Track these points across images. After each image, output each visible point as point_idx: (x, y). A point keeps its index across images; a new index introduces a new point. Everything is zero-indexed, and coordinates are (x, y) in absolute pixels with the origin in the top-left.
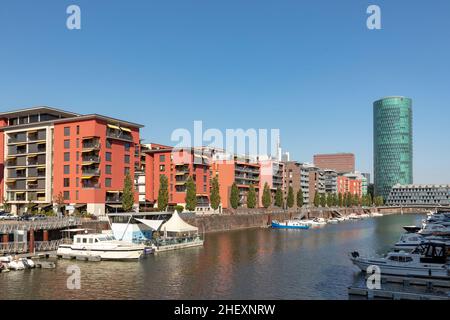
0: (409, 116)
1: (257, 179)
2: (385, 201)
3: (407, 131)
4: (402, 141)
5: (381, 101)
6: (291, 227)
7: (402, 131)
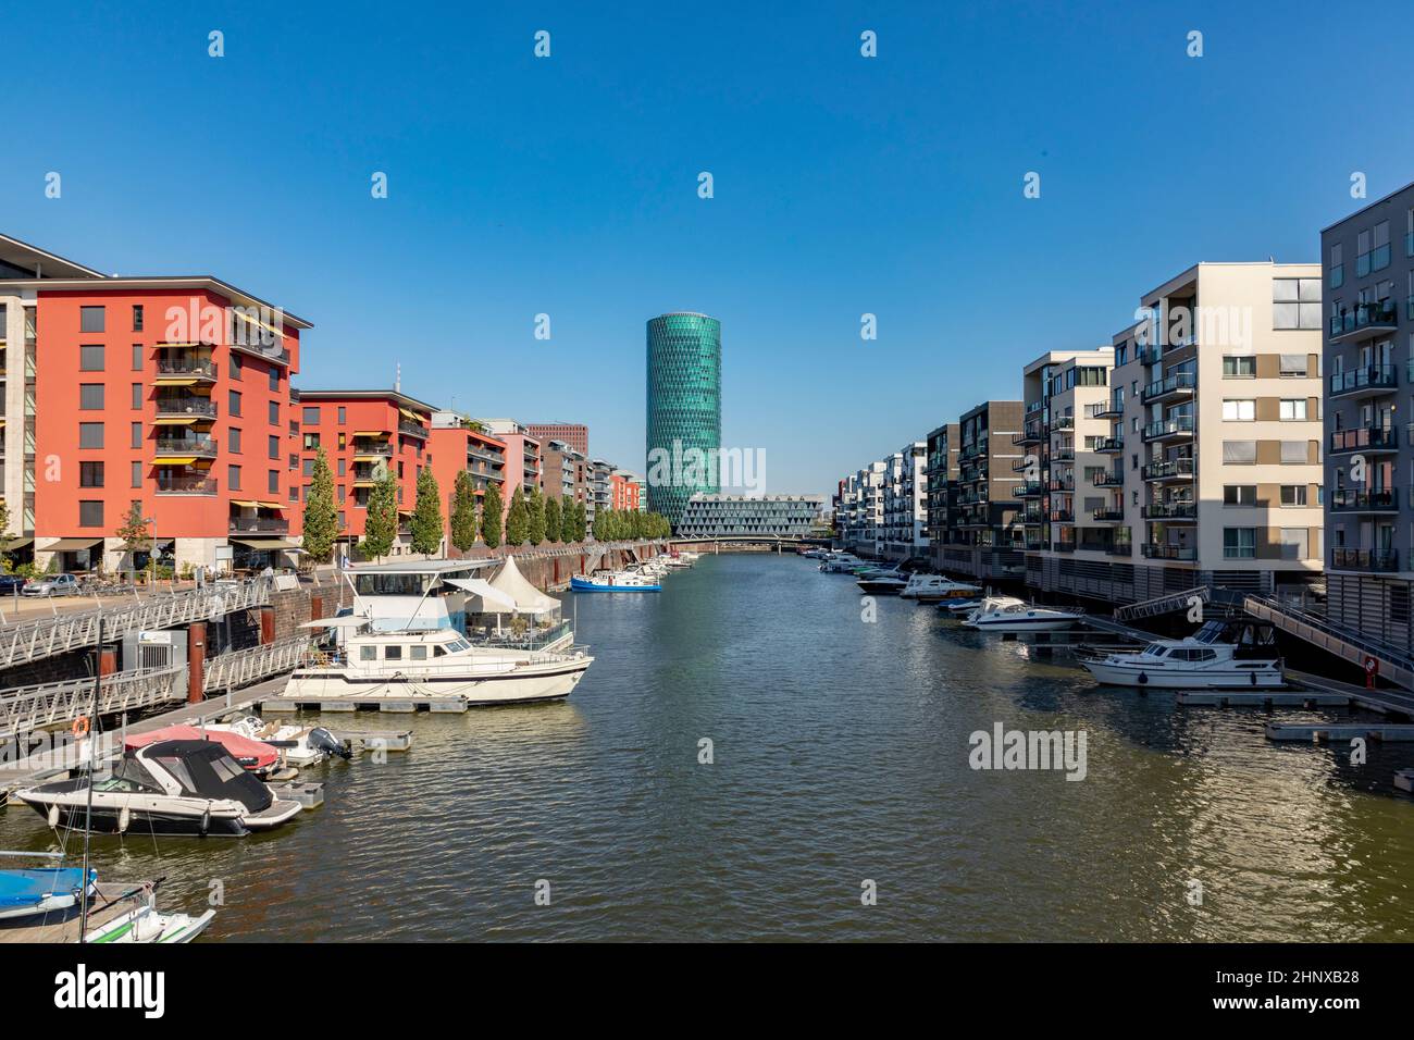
0: (716, 356)
1: (497, 476)
2: (674, 529)
3: (712, 387)
4: (704, 407)
5: (664, 318)
6: (621, 589)
7: (704, 385)
